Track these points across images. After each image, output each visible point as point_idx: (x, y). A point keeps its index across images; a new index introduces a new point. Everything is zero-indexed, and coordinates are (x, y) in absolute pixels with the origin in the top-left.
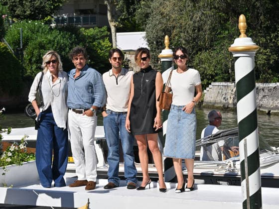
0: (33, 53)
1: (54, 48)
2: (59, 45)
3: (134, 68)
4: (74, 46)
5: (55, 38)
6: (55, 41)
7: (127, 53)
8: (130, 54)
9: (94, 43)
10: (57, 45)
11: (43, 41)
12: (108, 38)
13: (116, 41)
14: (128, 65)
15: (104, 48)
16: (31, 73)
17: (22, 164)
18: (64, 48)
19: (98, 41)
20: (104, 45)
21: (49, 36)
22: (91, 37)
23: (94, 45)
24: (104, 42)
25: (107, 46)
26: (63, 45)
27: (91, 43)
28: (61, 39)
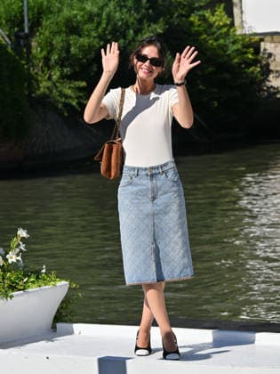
0: (52, 45)
1: (100, 30)
2: (112, 23)
4: (146, 25)
5: (102, 9)
6: (102, 14)
7: (268, 38)
8: (272, 41)
9: (192, 19)
10: (107, 24)
11: (75, 16)
12: (222, 6)
13: (242, 12)
14: (269, 67)
15: (214, 30)
16: (48, 88)
17: (11, 297)
18: (123, 30)
19: (201, 13)
20: (215, 22)
21: (90, 4)
22: (185, 6)
23: (192, 24)
24: (213, 15)
25: (221, 24)
26: (120, 23)
27: (184, 19)
28: (116, 12)
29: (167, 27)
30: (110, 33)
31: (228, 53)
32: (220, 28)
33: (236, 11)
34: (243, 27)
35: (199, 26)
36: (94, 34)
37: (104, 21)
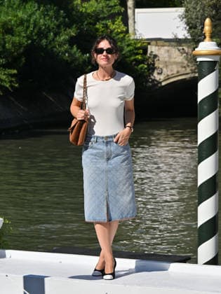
1: (28, 32)
2: (37, 27)
3: (165, 70)
4: (63, 30)
5: (30, 16)
6: (30, 20)
7: (153, 43)
8: (157, 45)
9: (97, 26)
10: (34, 29)
11: (10, 21)
12: (120, 18)
13: (135, 22)
14: (154, 65)
15: (114, 35)
18: (45, 32)
19: (104, 22)
20: (115, 29)
21: (21, 12)
22: (92, 16)
23: (97, 30)
24: (113, 24)
25: (119, 31)
26: (44, 27)
27: (91, 26)
28: (41, 18)
29: (79, 31)
30: (35, 35)
31: (124, 52)
32: (118, 34)
33: (130, 22)
34: (135, 34)
35: (102, 32)
36: (23, 34)
37: (32, 26)
